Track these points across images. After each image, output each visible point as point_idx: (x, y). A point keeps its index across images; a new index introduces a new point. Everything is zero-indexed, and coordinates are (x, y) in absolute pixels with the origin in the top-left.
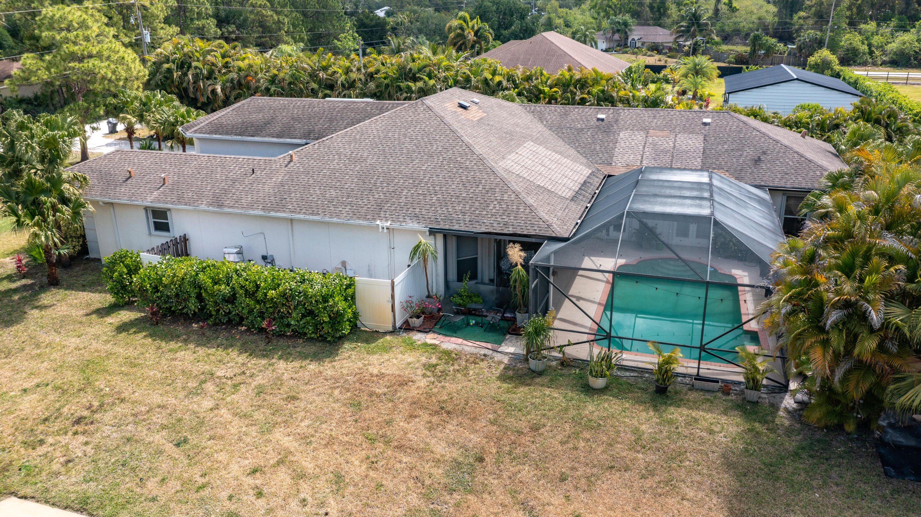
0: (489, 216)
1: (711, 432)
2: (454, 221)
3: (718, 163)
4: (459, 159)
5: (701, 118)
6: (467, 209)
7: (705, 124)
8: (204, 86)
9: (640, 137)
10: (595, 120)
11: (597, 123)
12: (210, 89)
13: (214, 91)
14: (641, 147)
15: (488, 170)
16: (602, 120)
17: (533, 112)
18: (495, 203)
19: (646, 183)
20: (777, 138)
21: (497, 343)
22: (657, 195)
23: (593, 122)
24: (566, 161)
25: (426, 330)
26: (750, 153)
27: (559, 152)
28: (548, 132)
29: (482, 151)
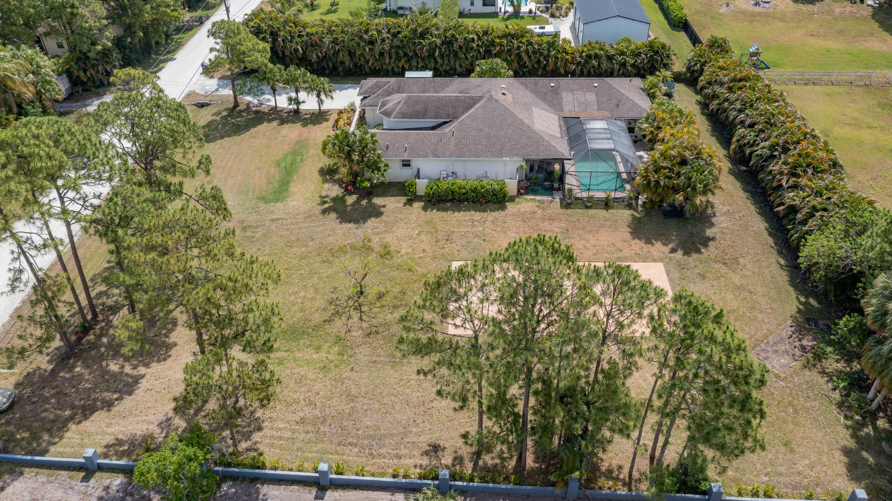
2: (531, 155)
3: (603, 107)
4: (521, 127)
5: (593, 84)
6: (533, 150)
7: (595, 87)
9: (570, 95)
10: (550, 86)
14: (572, 101)
15: (534, 131)
16: (553, 87)
17: (522, 85)
18: (542, 146)
19: (588, 131)
20: (623, 91)
21: (552, 195)
22: (595, 139)
23: (550, 88)
24: (548, 114)
25: (527, 193)
26: (614, 101)
27: (543, 109)
28: (533, 96)
29: (526, 121)
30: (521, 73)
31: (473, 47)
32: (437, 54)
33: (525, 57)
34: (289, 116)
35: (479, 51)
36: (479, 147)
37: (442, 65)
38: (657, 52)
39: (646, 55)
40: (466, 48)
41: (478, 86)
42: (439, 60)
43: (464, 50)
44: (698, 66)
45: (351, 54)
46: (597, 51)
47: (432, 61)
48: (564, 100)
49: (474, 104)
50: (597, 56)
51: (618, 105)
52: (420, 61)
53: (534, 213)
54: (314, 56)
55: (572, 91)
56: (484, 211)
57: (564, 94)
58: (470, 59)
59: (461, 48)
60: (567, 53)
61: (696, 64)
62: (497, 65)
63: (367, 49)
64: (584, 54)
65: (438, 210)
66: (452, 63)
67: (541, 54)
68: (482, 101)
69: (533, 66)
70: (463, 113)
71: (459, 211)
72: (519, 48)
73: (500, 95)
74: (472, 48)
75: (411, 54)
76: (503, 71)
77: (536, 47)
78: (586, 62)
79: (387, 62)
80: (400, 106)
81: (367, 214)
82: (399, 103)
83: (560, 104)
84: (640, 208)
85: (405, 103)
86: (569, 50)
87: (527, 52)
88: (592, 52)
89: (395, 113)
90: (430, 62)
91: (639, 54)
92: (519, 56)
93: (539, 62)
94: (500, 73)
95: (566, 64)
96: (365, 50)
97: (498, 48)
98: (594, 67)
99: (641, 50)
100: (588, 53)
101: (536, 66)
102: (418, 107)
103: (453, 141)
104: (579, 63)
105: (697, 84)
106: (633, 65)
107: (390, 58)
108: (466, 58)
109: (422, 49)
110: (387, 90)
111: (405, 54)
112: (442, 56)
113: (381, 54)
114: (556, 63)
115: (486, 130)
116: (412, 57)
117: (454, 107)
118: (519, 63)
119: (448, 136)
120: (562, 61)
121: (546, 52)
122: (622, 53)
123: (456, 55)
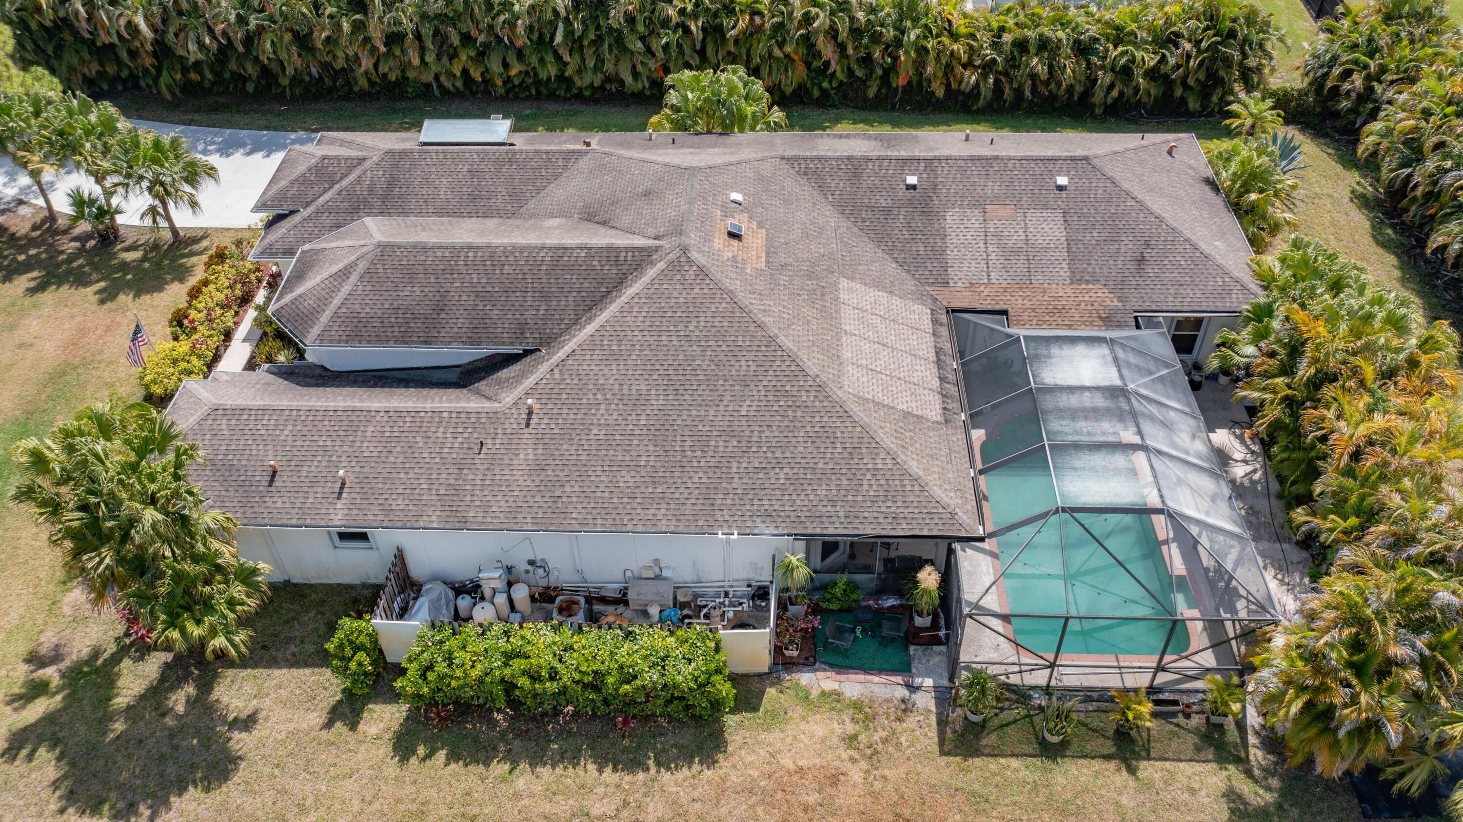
0: (869, 504)
1: (1193, 792)
2: (824, 520)
3: (1090, 270)
4: (788, 388)
5: (1052, 177)
6: (834, 492)
7: (1061, 188)
8: (109, 18)
9: (974, 219)
10: (902, 186)
11: (907, 193)
12: (123, 22)
13: (131, 26)
14: (981, 245)
15: (838, 408)
16: (914, 187)
17: (806, 174)
18: (869, 477)
19: (1048, 402)
20: (1157, 204)
21: (904, 668)
22: (1077, 447)
23: (902, 193)
24: (896, 302)
25: (808, 662)
26: (1128, 245)
27: (878, 284)
28: (845, 224)
29: (812, 362)
30: (816, 93)
31: (668, 19)
32: (559, 38)
33: (827, 50)
34: (82, 250)
35: (687, 31)
36: (626, 479)
37: (579, 71)
38: (1232, 34)
39: (1197, 43)
40: (648, 23)
41: (647, 194)
42: (567, 58)
43: (641, 28)
44: (1358, 80)
45: (303, 41)
46: (1046, 31)
47: (549, 58)
48: (953, 240)
49: (620, 282)
50: (1044, 44)
51: (1141, 261)
52: (512, 59)
53: (835, 779)
54: (192, 47)
55: (979, 204)
56: (635, 764)
57: (951, 217)
58: (660, 55)
59: (630, 19)
60: (955, 37)
61: (1347, 74)
62: (732, 90)
63: (346, 26)
64: (1007, 38)
65: (454, 756)
66: (609, 67)
67: (876, 38)
68: (651, 273)
69: (850, 72)
70: (577, 322)
71: (536, 760)
72: (807, 19)
73: (719, 240)
74: (666, 22)
75: (481, 39)
76: (749, 110)
77: (861, 15)
78: (1012, 62)
79: (416, 62)
80: (346, 288)
81: (171, 771)
82: (345, 273)
83: (939, 256)
84: (1257, 755)
85: (369, 275)
86: (960, 25)
87: (833, 33)
88: (1030, 34)
89: (325, 318)
90: (542, 60)
91: (1173, 40)
92: (807, 41)
93: (867, 61)
94: (742, 118)
95: (949, 68)
96: (338, 27)
97: (743, 22)
98: (1034, 76)
99: (1179, 27)
100: (1018, 32)
101: (859, 73)
102: (411, 294)
103: (527, 452)
104: (989, 66)
105: (1357, 141)
106: (1152, 74)
107: (422, 50)
108: (649, 51)
109: (511, 24)
110: (348, 195)
111: (467, 39)
112: (575, 43)
113: (394, 39)
114: (920, 64)
115: (657, 402)
116: (487, 46)
117: (545, 296)
118: (808, 65)
119: (511, 425)
120: (938, 58)
121: (890, 33)
122: (1119, 36)
123: (619, 42)
